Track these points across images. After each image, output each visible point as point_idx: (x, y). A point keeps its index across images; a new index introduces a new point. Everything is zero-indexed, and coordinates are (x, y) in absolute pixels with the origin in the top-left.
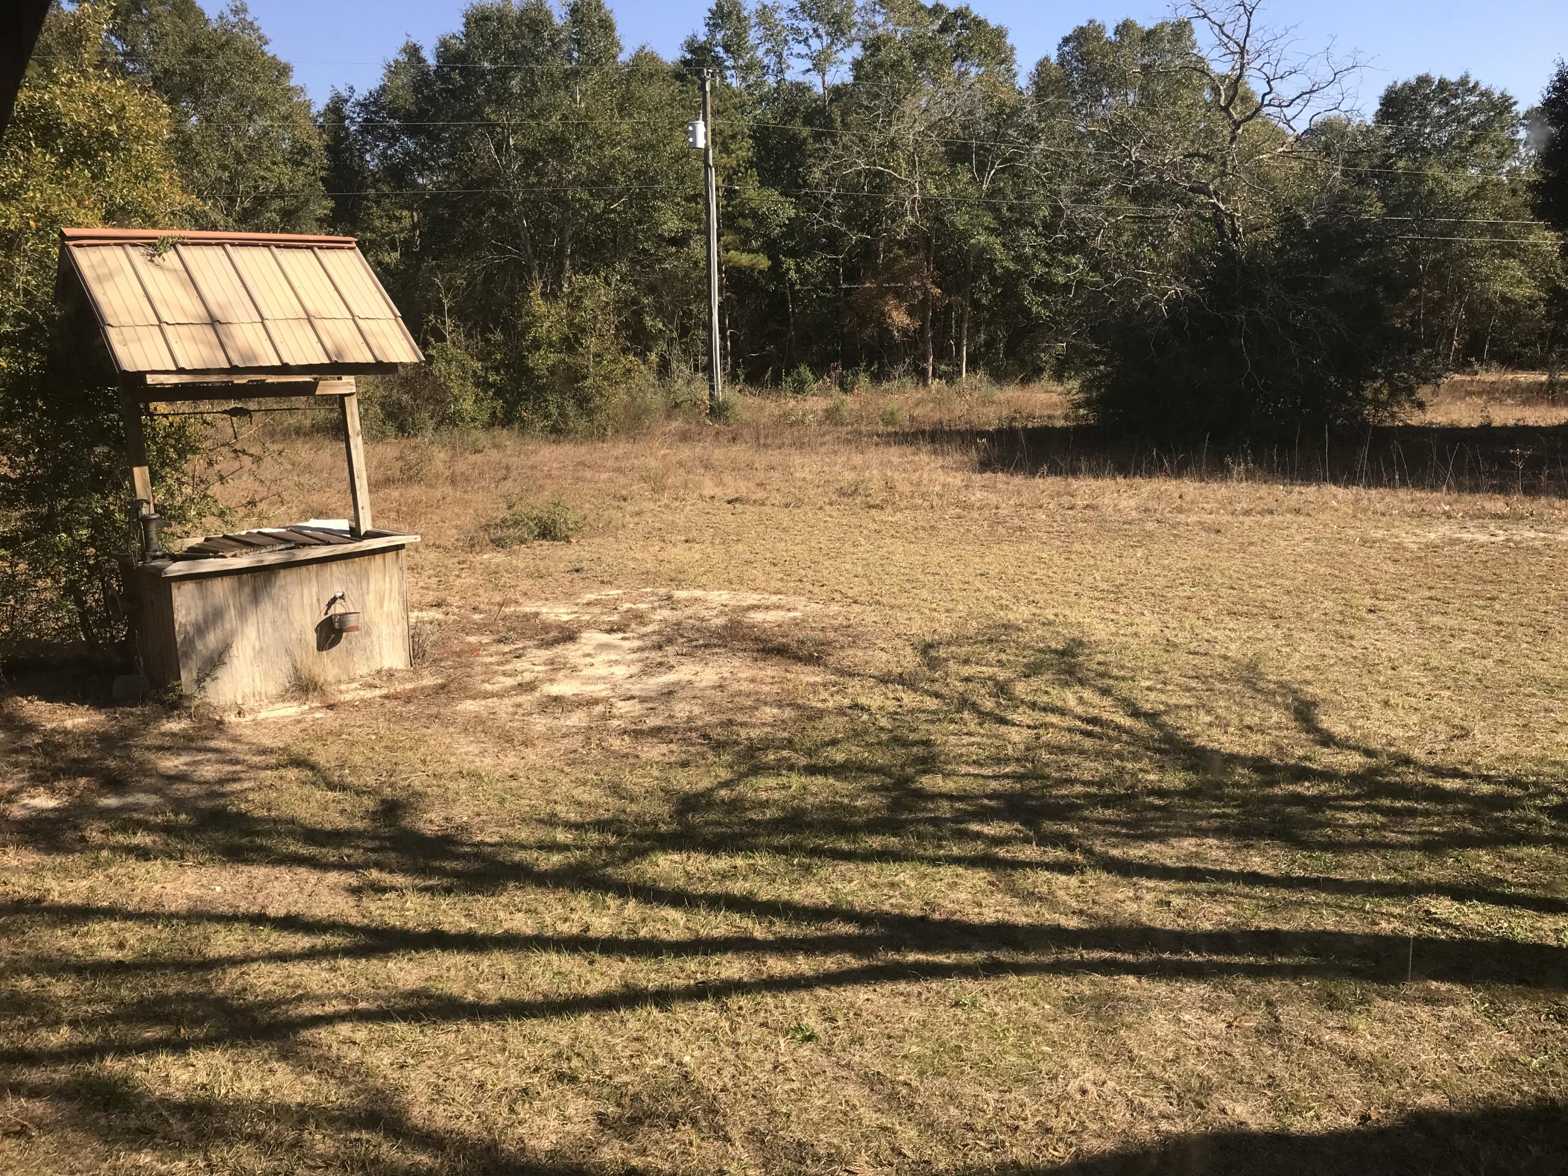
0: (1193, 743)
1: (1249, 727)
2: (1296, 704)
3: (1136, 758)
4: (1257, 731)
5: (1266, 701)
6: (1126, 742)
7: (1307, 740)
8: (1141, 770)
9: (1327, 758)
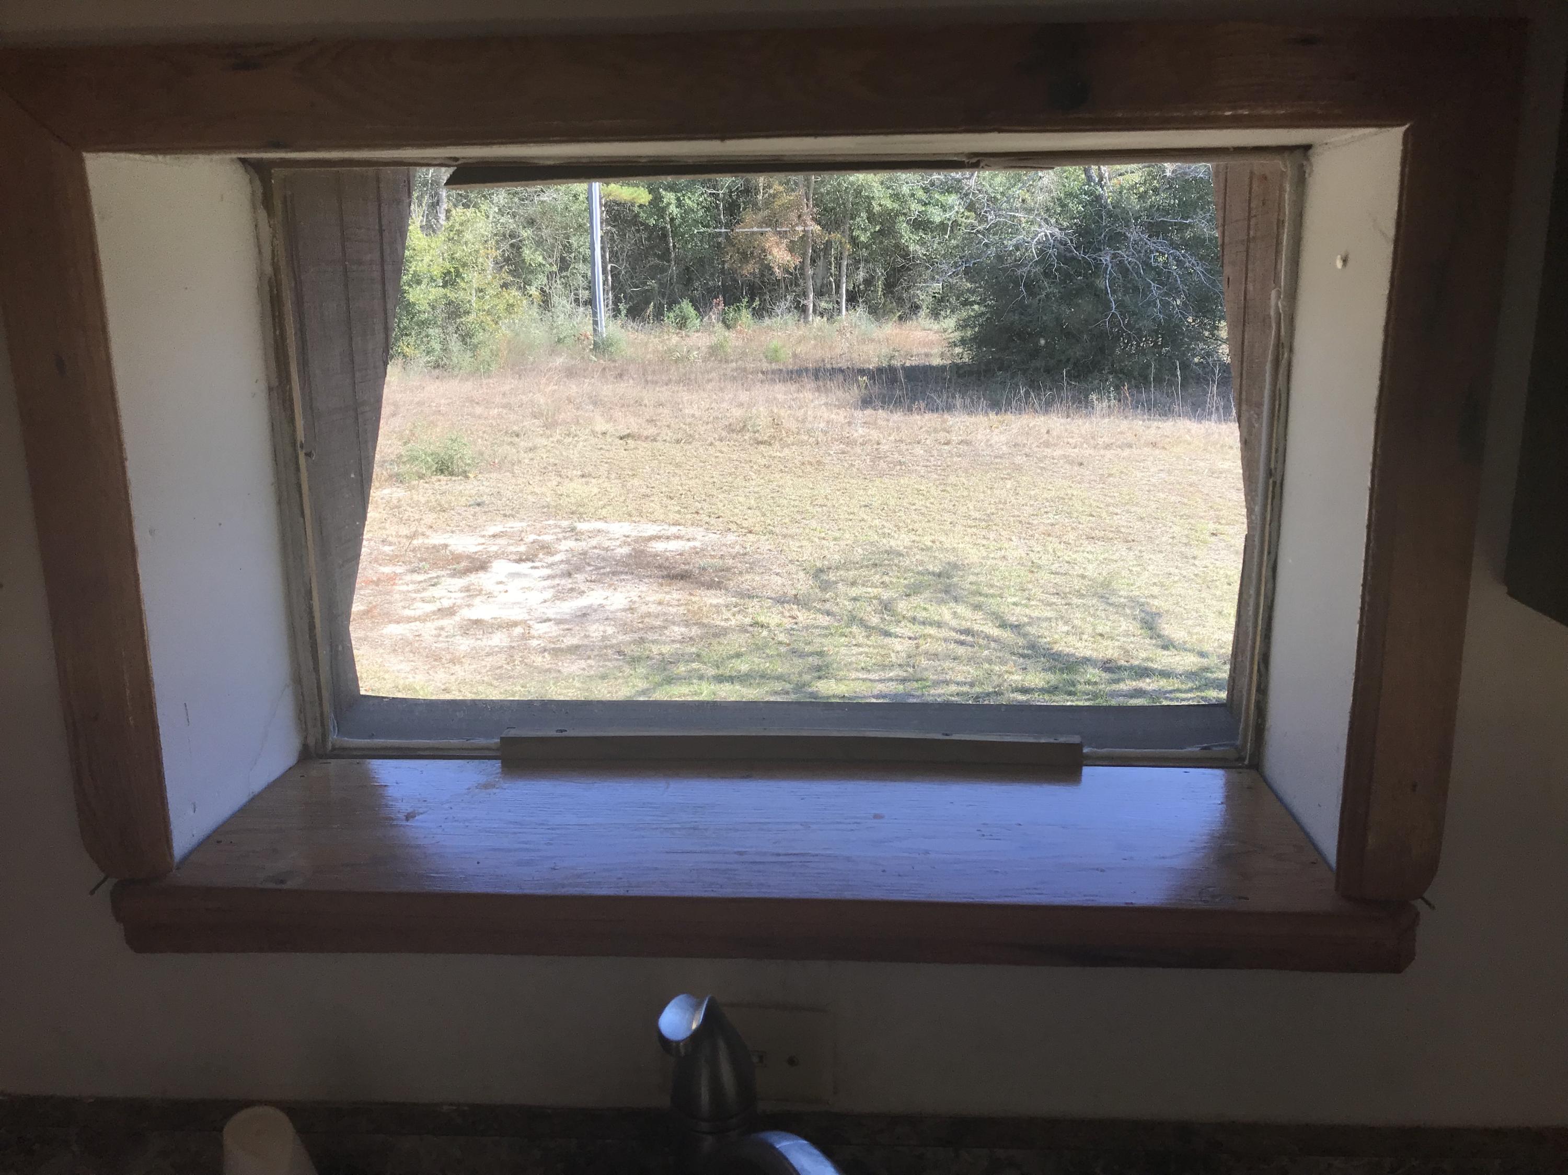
0: (1052, 649)
1: (1101, 635)
2: (1143, 615)
3: (1003, 662)
4: (1108, 638)
5: (1117, 613)
6: (994, 649)
7: (1149, 645)
8: (1007, 672)
9: (1165, 660)
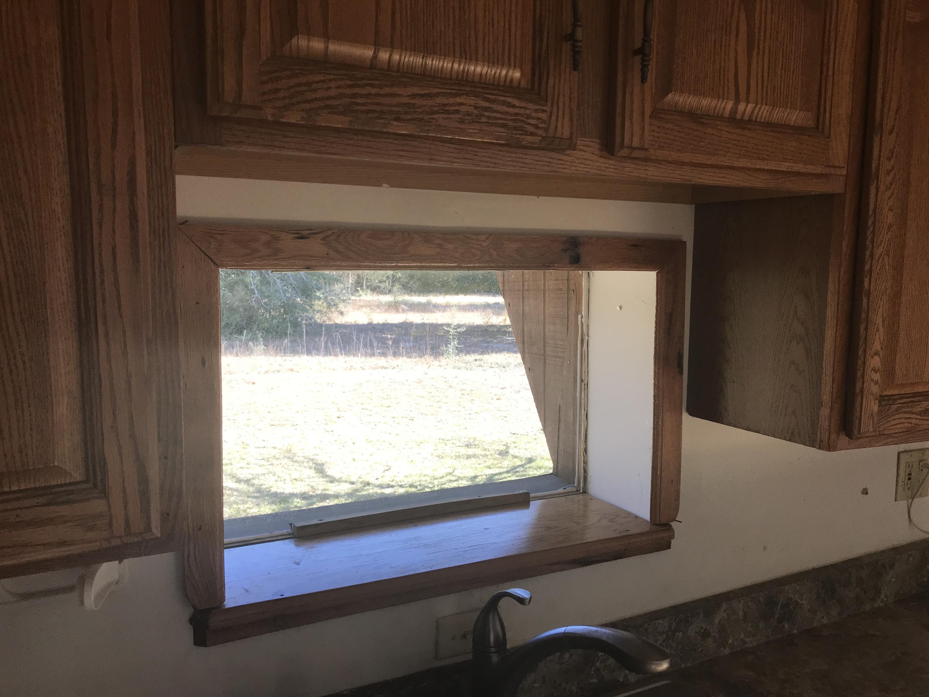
0: (270, 491)
1: (296, 479)
2: (314, 465)
3: (244, 502)
4: (300, 480)
5: (300, 466)
6: (236, 495)
7: (324, 481)
8: (248, 508)
9: (333, 489)
